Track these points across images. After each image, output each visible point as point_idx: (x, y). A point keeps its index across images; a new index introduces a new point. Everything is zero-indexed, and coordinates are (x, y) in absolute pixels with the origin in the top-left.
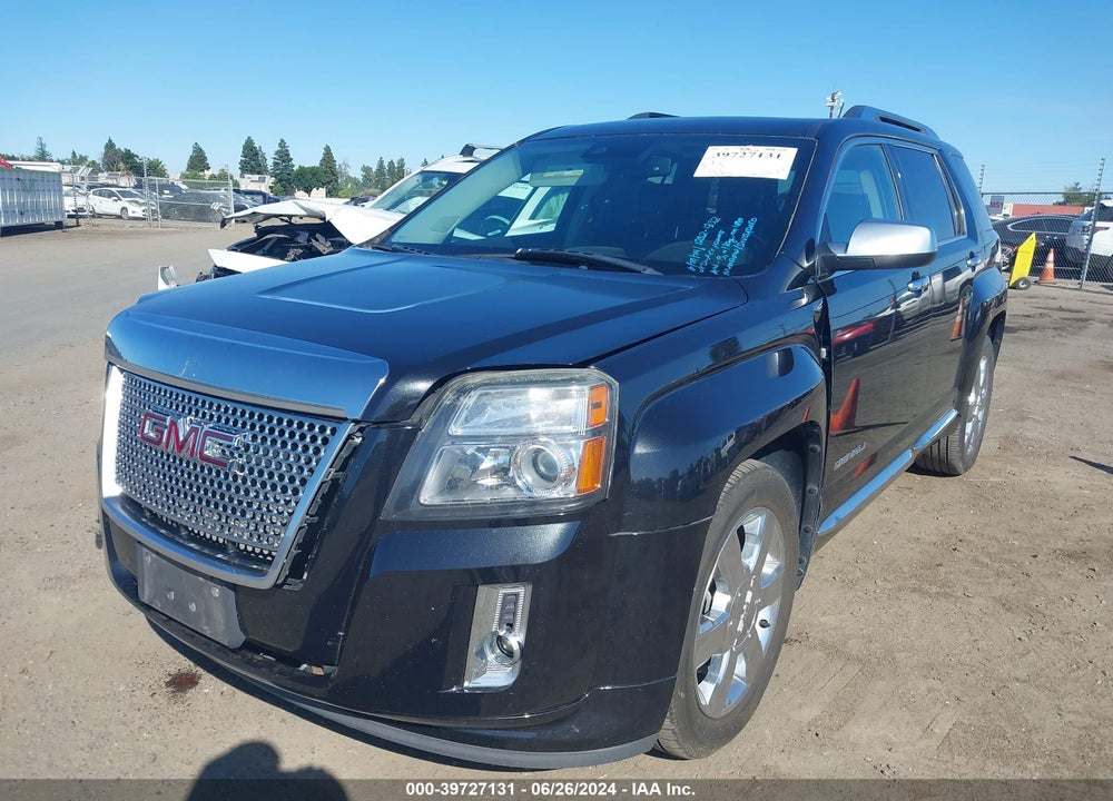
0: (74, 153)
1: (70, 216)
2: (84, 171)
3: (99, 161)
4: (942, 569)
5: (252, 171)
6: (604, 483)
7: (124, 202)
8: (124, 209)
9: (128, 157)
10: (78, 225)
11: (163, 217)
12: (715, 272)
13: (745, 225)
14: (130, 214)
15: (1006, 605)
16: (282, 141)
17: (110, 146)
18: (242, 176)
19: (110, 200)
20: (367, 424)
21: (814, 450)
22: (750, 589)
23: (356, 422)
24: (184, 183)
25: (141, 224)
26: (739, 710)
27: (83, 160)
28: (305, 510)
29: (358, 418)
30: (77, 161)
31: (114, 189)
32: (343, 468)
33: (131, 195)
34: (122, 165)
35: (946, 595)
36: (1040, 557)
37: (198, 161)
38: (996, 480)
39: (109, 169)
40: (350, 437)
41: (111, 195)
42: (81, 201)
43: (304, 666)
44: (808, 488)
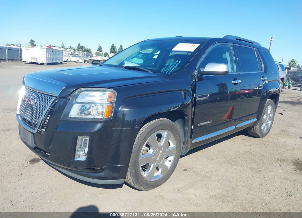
0: (70, 46)
1: (64, 61)
2: (72, 51)
3: (76, 49)
4: (240, 159)
5: (113, 53)
6: (111, 116)
7: (78, 58)
8: (78, 60)
9: (82, 47)
10: (66, 64)
11: (87, 63)
12: (166, 73)
13: (178, 62)
14: (79, 62)
15: (252, 169)
16: (121, 45)
17: (79, 45)
18: (110, 54)
19: (75, 58)
20: (59, 98)
21: (186, 119)
22: (162, 150)
23: (57, 97)
24: (96, 55)
25: (81, 64)
26: (158, 181)
27: (72, 48)
28: (44, 116)
29: (57, 96)
30: (71, 48)
31: (76, 55)
32: (53, 107)
33: (80, 57)
34: (81, 50)
35: (236, 165)
36: (270, 159)
37: (100, 49)
38: (271, 140)
39: (78, 51)
40: (55, 100)
41: (75, 56)
42: (68, 58)
43: (47, 153)
44: (186, 128)
